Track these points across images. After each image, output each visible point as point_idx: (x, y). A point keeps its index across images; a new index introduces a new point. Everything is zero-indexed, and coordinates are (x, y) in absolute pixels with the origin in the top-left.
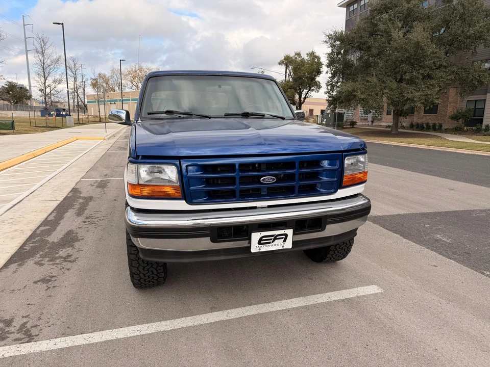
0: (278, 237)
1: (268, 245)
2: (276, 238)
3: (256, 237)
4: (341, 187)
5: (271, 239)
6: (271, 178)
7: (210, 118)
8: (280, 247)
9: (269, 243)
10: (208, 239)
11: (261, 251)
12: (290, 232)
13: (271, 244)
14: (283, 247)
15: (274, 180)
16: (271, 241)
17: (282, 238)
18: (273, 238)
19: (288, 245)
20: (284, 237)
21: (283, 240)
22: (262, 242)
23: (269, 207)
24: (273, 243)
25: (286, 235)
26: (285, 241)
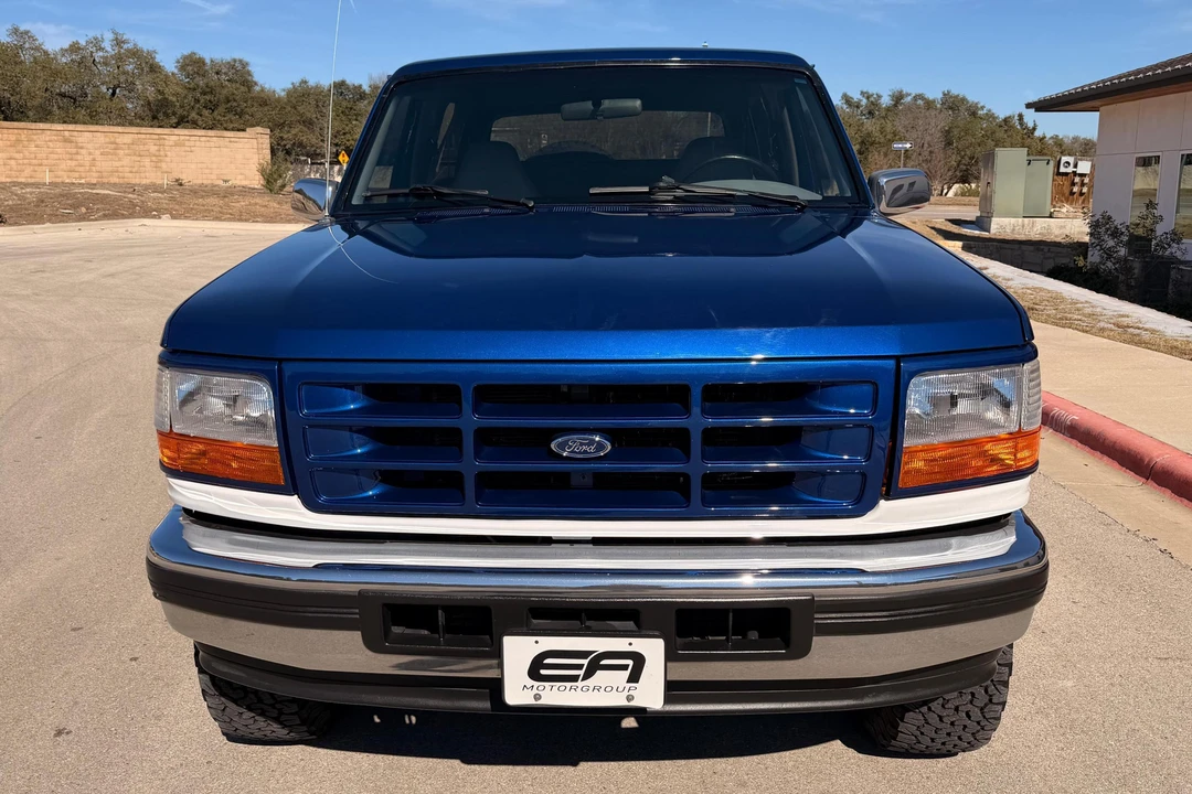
0: (604, 662)
1: (568, 685)
3: (519, 651)
5: (579, 667)
8: (616, 700)
9: (574, 679)
10: (357, 635)
12: (653, 649)
13: (580, 684)
14: (630, 698)
16: (582, 672)
17: (625, 667)
18: (585, 662)
20: (630, 662)
21: (626, 674)
22: (543, 672)
24: (591, 682)
25: (639, 660)
26: (634, 677)
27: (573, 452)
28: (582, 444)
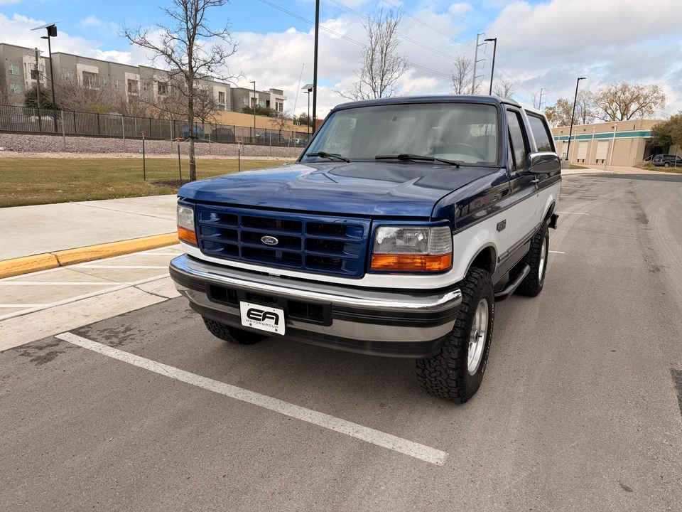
2: (265, 315)
6: (272, 239)
7: (348, 162)
11: (252, 326)
15: (275, 241)
19: (281, 330)
23: (282, 277)
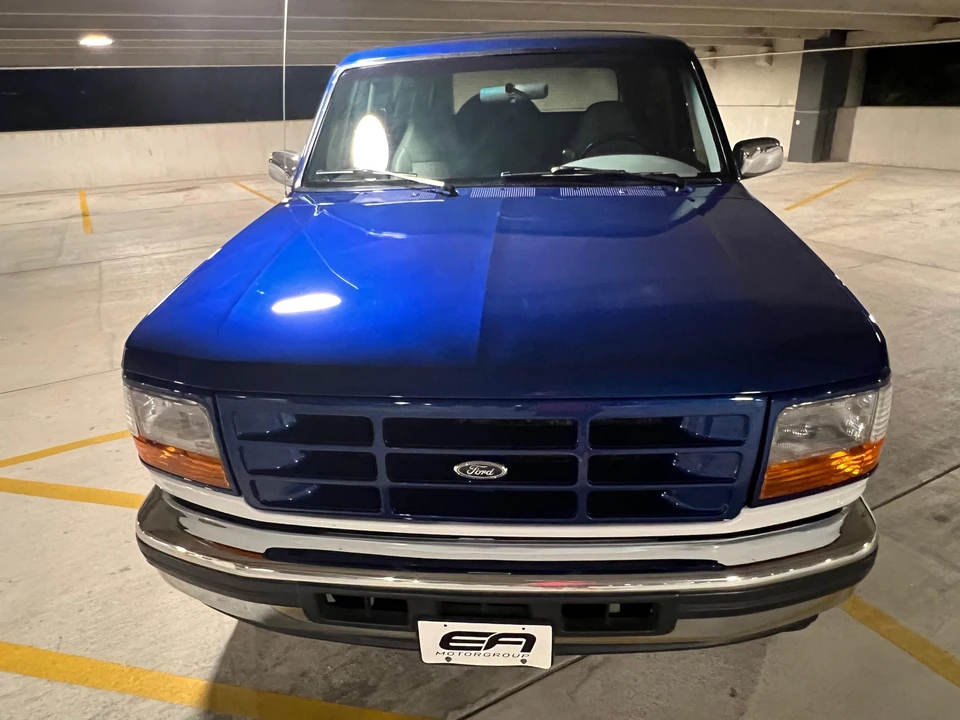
0: (502, 639)
2: (494, 640)
4: (753, 502)
5: (483, 642)
8: (512, 662)
9: (479, 649)
11: (453, 662)
12: (543, 634)
13: (482, 652)
14: (523, 661)
15: (498, 471)
16: (484, 645)
17: (520, 643)
18: (487, 639)
19: (540, 659)
20: (524, 640)
21: (522, 646)
22: (451, 644)
24: (491, 651)
25: (531, 638)
26: (528, 648)
27: (473, 474)
28: (481, 469)
